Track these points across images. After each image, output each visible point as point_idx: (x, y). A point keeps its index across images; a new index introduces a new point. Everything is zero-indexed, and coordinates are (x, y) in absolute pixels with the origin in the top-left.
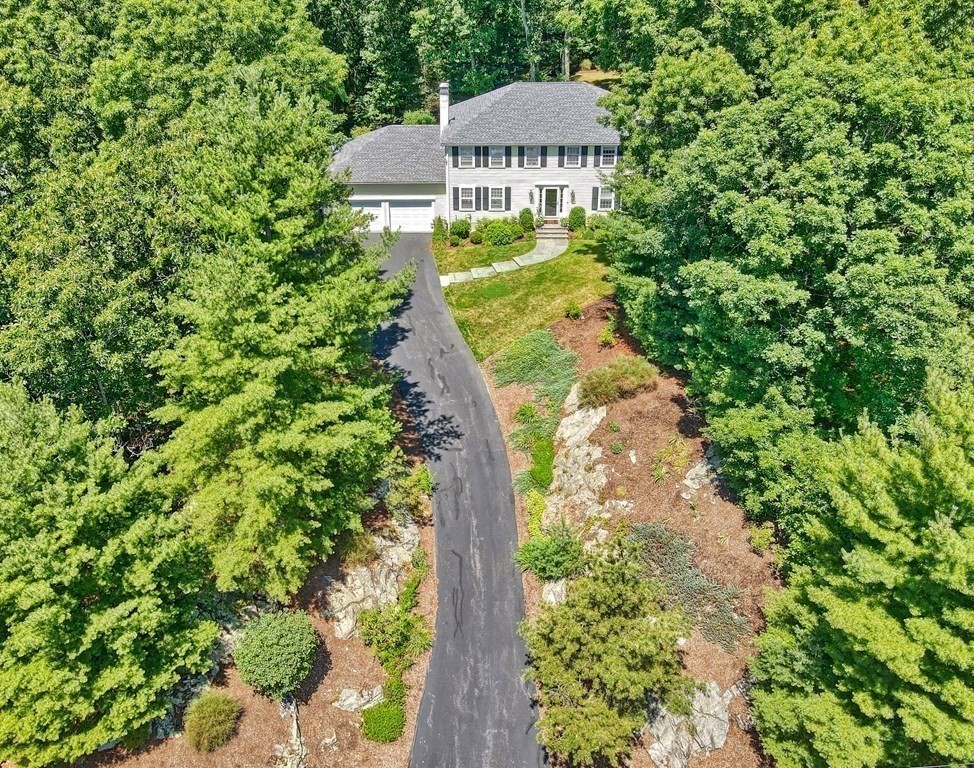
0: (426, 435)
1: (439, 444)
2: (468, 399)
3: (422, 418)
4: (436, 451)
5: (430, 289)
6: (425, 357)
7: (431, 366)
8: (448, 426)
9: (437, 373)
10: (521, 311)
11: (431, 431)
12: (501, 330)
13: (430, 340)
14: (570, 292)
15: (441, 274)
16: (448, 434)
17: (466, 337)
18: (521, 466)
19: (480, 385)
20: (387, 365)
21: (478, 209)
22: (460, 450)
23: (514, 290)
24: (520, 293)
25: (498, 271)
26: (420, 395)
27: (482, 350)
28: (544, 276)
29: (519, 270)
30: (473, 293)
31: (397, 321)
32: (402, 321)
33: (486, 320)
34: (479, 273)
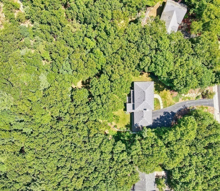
5: (164, 109)
10: (169, 100)
15: (160, 109)
23: (165, 100)
25: (162, 102)
26: (180, 109)
27: (173, 104)
28: (164, 97)
29: (162, 100)
30: (165, 105)
31: (170, 113)
32: (170, 112)
33: (169, 103)
34: (161, 104)
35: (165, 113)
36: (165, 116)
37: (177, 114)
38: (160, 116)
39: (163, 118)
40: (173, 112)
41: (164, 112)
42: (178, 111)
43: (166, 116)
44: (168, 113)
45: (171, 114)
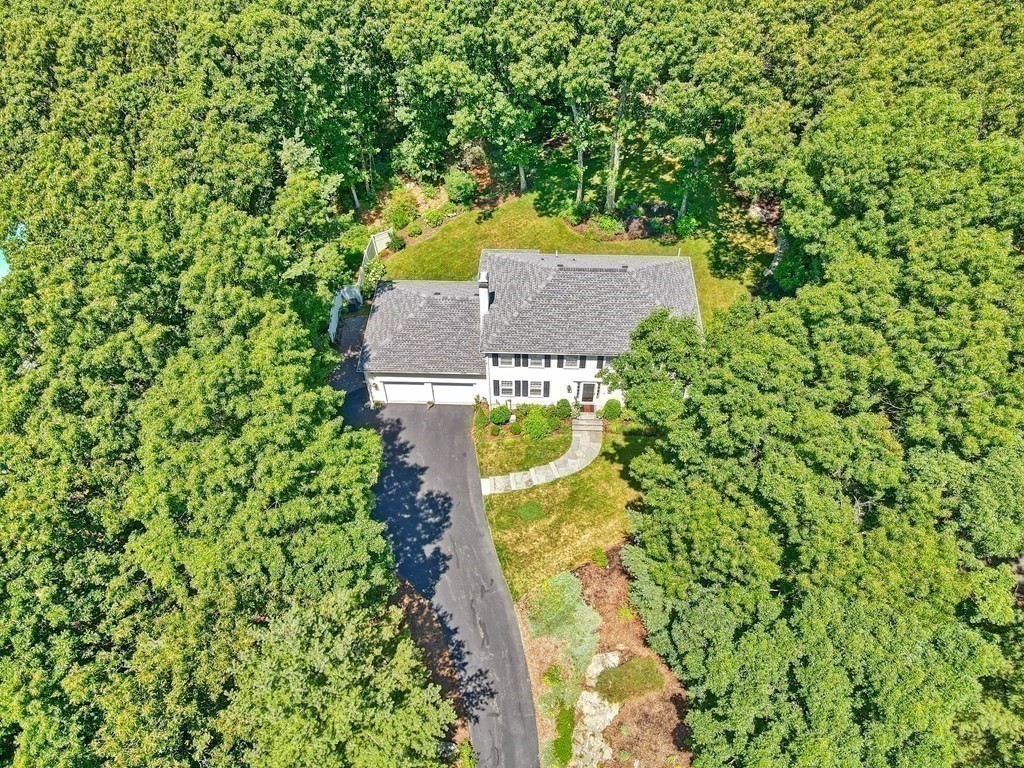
0: (465, 694)
1: (477, 704)
2: (505, 653)
3: (462, 673)
4: (475, 712)
5: (472, 501)
6: (468, 598)
7: (473, 609)
8: (484, 682)
9: (479, 619)
10: (553, 542)
11: (470, 689)
12: (536, 564)
13: (472, 574)
14: (599, 526)
15: (483, 476)
16: (483, 692)
17: (505, 568)
18: (547, 736)
19: (514, 634)
20: (431, 605)
21: (518, 394)
22: (498, 715)
23: (549, 512)
24: (554, 517)
25: (535, 483)
26: (460, 644)
27: (518, 587)
28: (577, 496)
29: (554, 483)
30: (511, 510)
31: (439, 544)
32: (444, 545)
33: (522, 549)
34: (517, 481)
35: (441, 506)
36: (413, 500)
37: (421, 607)
38: (423, 470)
39: (403, 491)
40: (436, 577)
41: (447, 499)
42: (441, 619)
43: (415, 511)
44: (435, 532)
45: (428, 550)
